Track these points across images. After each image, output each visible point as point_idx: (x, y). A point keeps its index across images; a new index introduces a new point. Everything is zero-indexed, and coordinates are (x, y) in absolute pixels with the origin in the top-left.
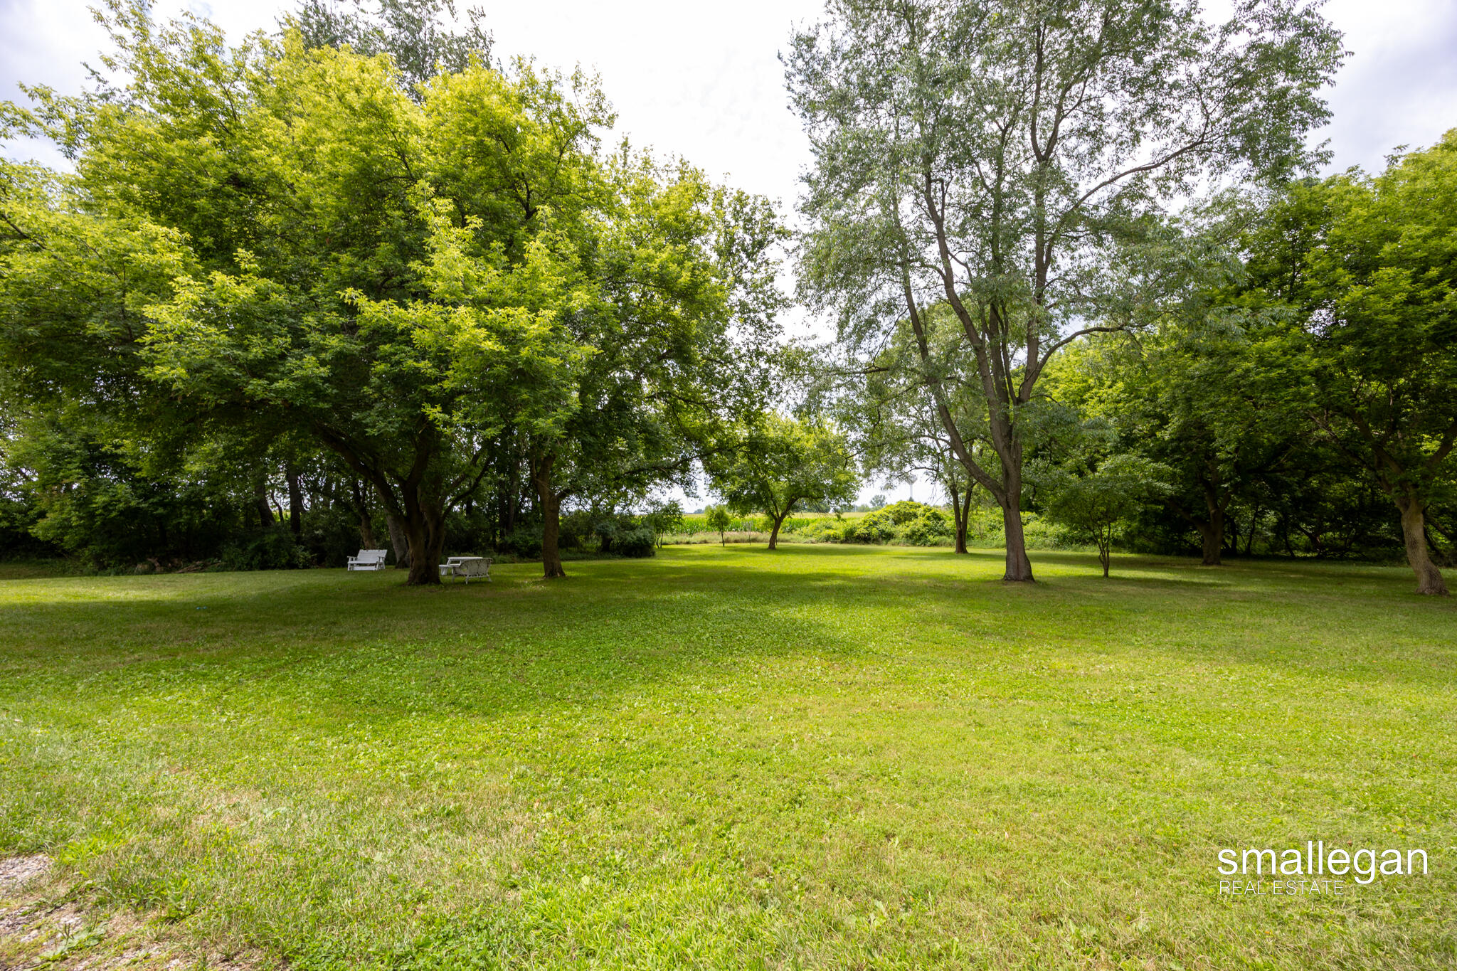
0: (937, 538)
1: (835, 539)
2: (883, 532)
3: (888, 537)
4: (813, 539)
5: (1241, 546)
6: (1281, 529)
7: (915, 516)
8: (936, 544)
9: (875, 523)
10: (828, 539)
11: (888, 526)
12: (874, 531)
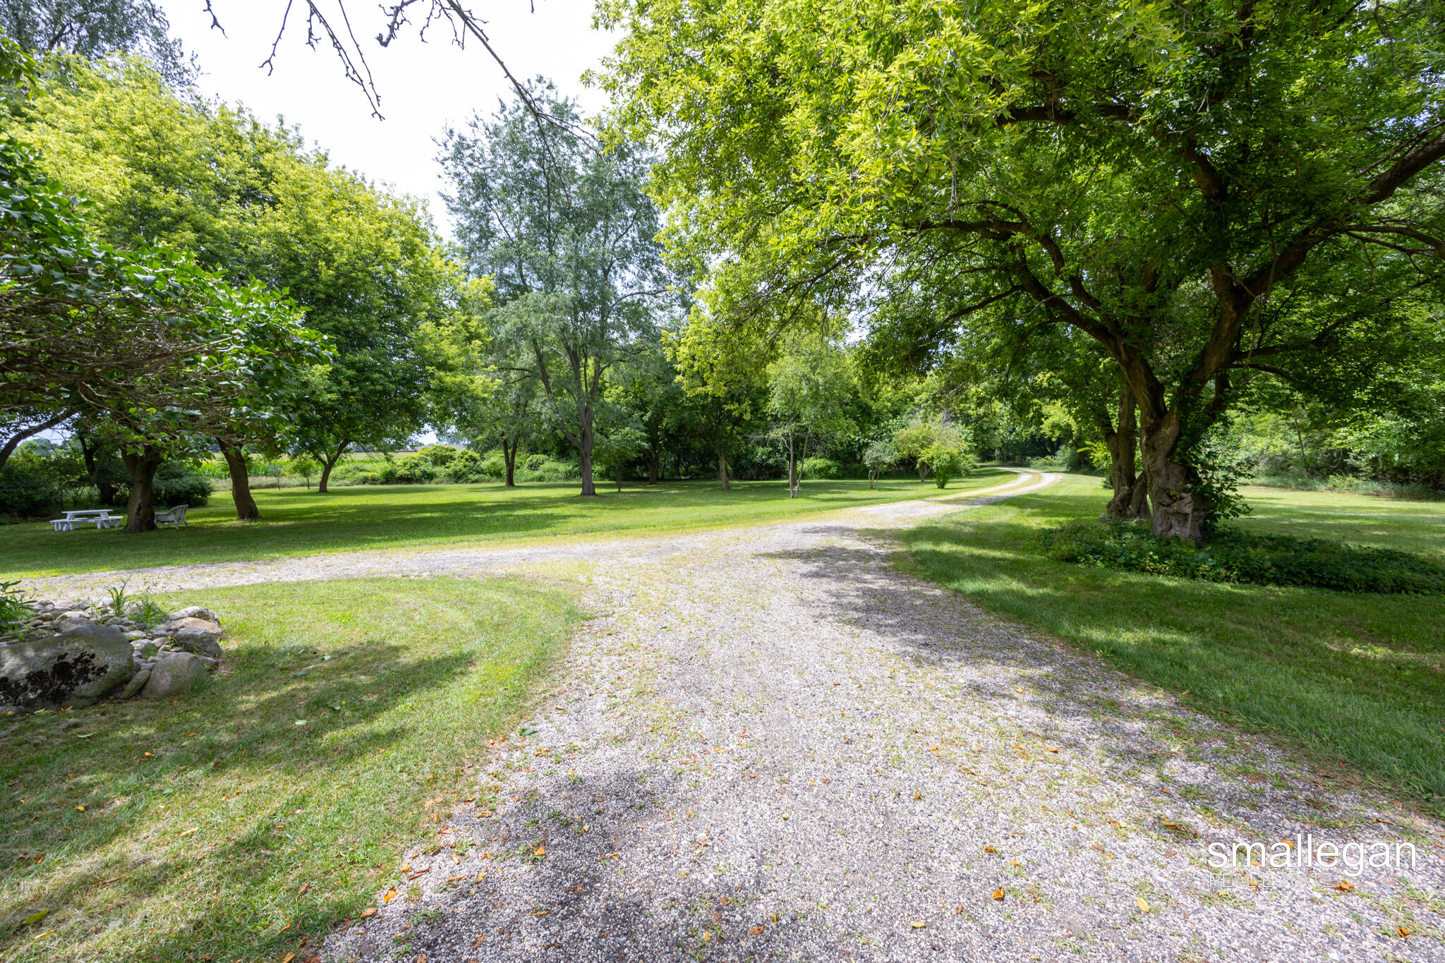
0: (477, 477)
1: (374, 481)
2: (424, 472)
3: (430, 477)
4: (346, 481)
5: (660, 475)
6: (677, 464)
7: (452, 458)
8: (476, 481)
9: (417, 465)
10: (365, 481)
11: (429, 468)
12: (417, 472)
